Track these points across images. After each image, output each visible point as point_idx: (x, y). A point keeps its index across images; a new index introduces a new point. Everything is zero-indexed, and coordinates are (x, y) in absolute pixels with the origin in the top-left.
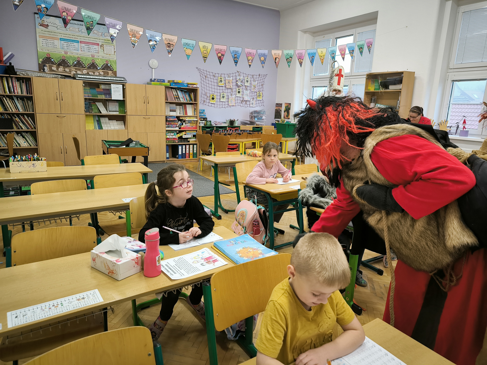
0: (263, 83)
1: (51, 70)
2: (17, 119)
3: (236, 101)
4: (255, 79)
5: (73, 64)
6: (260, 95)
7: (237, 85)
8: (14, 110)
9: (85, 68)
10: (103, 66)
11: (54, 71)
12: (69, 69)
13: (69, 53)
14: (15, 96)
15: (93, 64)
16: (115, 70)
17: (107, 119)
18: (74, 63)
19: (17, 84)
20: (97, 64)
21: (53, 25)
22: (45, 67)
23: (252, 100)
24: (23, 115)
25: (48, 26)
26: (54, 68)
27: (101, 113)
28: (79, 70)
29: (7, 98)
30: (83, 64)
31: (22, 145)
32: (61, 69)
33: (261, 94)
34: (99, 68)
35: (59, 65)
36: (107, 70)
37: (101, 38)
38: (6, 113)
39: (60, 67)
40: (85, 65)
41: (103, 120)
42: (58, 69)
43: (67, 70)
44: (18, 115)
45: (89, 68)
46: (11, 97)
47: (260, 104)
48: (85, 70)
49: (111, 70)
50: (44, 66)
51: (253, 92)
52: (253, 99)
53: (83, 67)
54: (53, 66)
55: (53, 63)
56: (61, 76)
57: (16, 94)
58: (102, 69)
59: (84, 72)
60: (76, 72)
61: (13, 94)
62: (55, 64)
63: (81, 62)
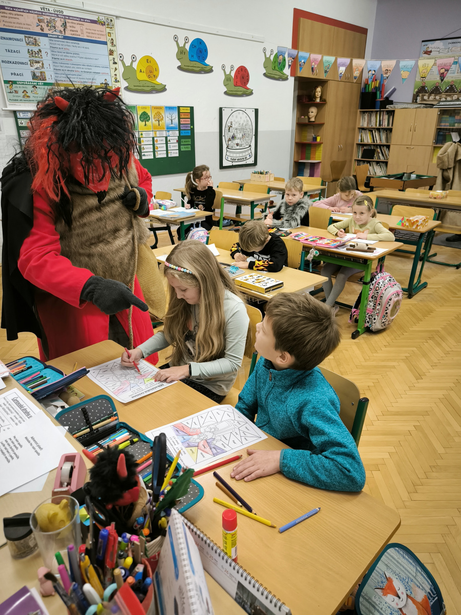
1: (423, 100)
2: (379, 150)
5: (445, 90)
8: (378, 142)
9: (457, 92)
11: (425, 100)
12: (440, 96)
14: (382, 129)
18: (446, 88)
19: (386, 117)
21: (436, 50)
24: (384, 146)
25: (431, 52)
26: (426, 97)
28: (449, 95)
29: (376, 131)
30: (456, 88)
31: (377, 174)
32: (432, 97)
35: (432, 93)
38: (373, 145)
39: (432, 95)
42: (429, 98)
43: (438, 97)
44: (380, 146)
46: (379, 130)
50: (418, 96)
53: (454, 92)
54: (425, 95)
55: (426, 92)
56: (424, 105)
57: (383, 127)
59: (454, 97)
60: (446, 98)
61: (381, 127)
62: (427, 93)
63: (454, 86)
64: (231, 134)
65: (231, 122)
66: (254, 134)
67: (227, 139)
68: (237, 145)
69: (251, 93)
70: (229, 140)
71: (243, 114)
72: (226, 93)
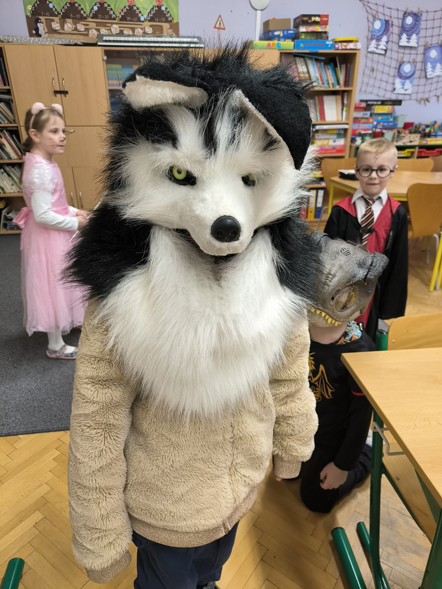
1: (52, 31)
5: (91, 12)
9: (114, 19)
10: (150, 12)
11: (56, 31)
12: (84, 25)
15: (131, 7)
16: (175, 21)
18: (93, 9)
20: (138, 9)
22: (39, 24)
26: (56, 26)
28: (104, 25)
30: (111, 9)
31: (7, 191)
32: (69, 26)
34: (142, 19)
35: (65, 16)
36: (159, 21)
39: (68, 20)
40: (114, 13)
42: (62, 27)
43: (81, 27)
45: (123, 19)
48: (115, 26)
49: (167, 21)
50: (37, 21)
53: (110, 18)
54: (53, 20)
55: (52, 14)
58: (150, 21)
59: (113, 30)
60: (98, 30)
62: (57, 16)
63: (106, 5)
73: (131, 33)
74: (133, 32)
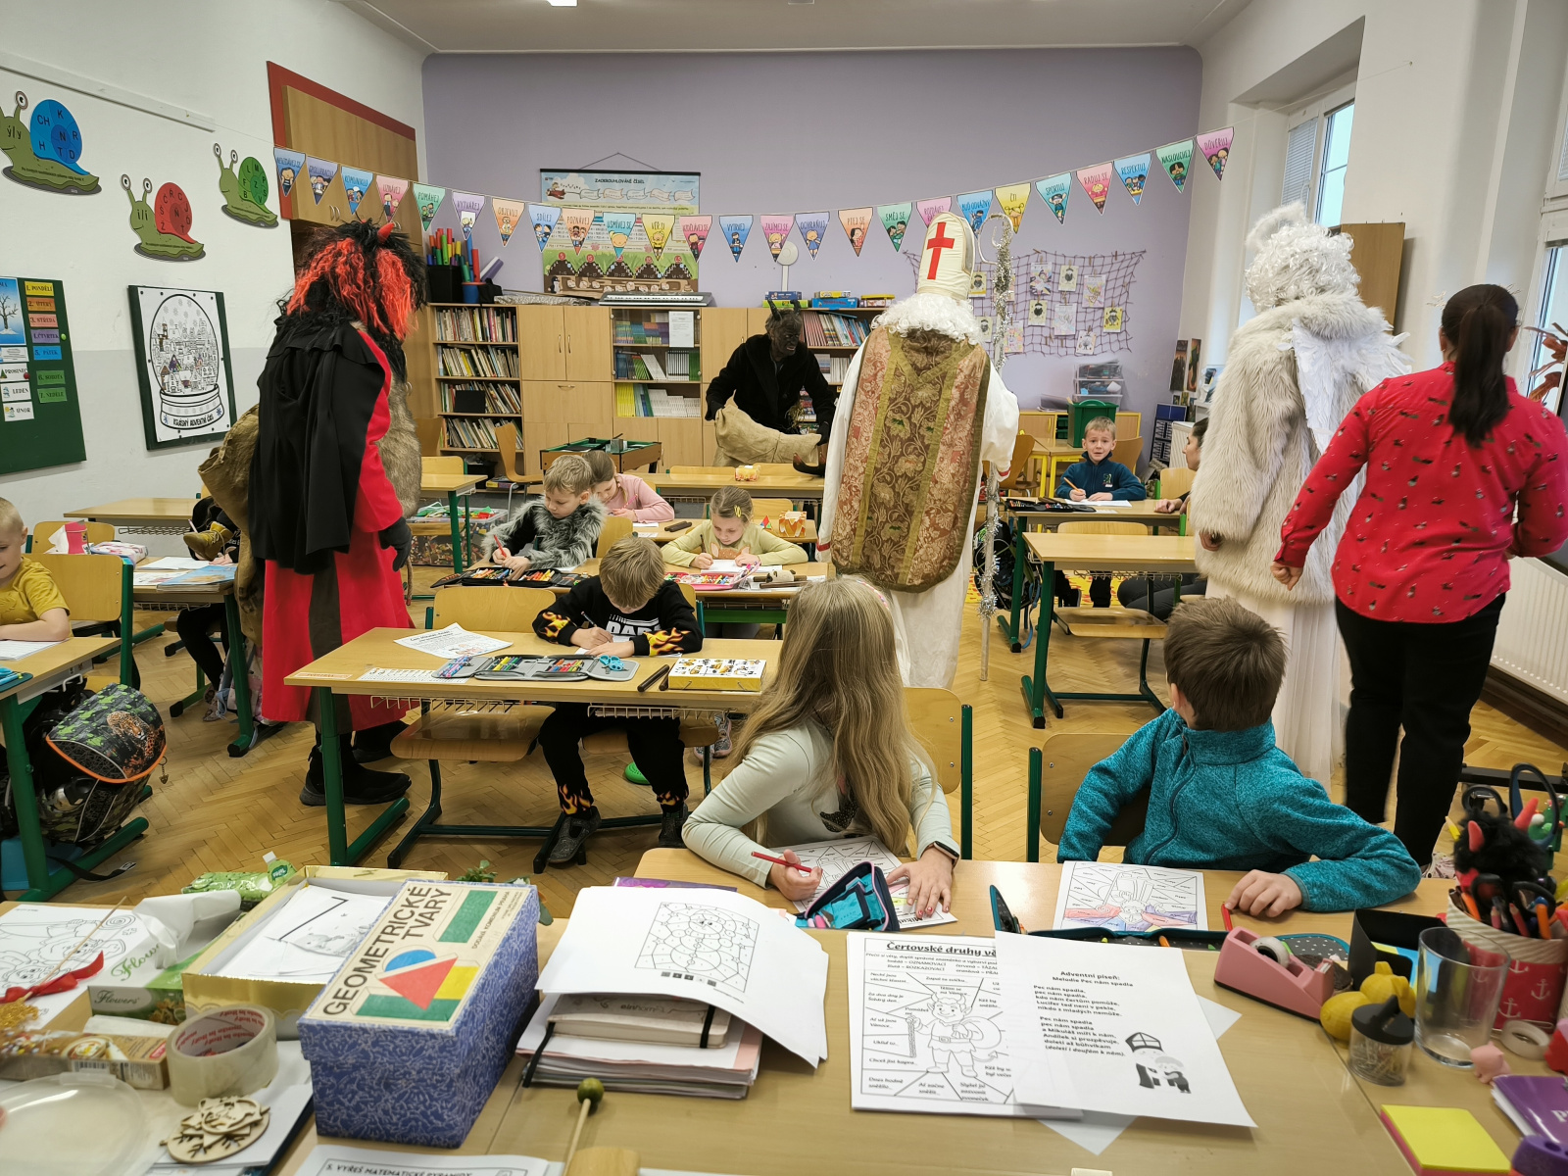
0: (1127, 280)
1: (566, 288)
2: (494, 392)
3: (1028, 340)
4: (1098, 269)
5: (607, 271)
6: (1114, 318)
7: (1032, 292)
8: (488, 375)
9: (631, 277)
10: (668, 270)
11: (571, 289)
12: (599, 283)
13: (601, 247)
14: (492, 346)
15: (648, 266)
16: (693, 278)
17: (664, 393)
18: (610, 268)
19: (496, 321)
20: (656, 267)
21: (573, 190)
22: (555, 283)
23: (1082, 333)
24: (503, 383)
25: (563, 193)
26: (571, 284)
27: (651, 378)
28: (620, 282)
29: (479, 351)
30: (628, 268)
32: (585, 283)
33: (1119, 314)
34: (659, 276)
35: (582, 274)
36: (676, 278)
37: (667, 204)
38: (477, 381)
39: (584, 278)
40: (631, 271)
41: (654, 395)
42: (578, 285)
43: (596, 285)
44: (495, 383)
45: (640, 276)
46: (484, 348)
47: (1115, 347)
48: (632, 284)
49: (685, 278)
50: (554, 279)
51: (1088, 310)
52: (1090, 329)
53: (627, 276)
54: (569, 279)
55: (569, 272)
56: (575, 300)
57: (494, 342)
58: (666, 278)
59: (628, 286)
60: (613, 287)
61: (489, 342)
62: (573, 275)
63: (623, 264)
64: (167, 357)
65: (164, 325)
66: (221, 356)
67: (159, 370)
68: (186, 384)
69: (200, 254)
70: (165, 372)
71: (190, 305)
72: (139, 249)
73: (647, 290)
74: (649, 288)
